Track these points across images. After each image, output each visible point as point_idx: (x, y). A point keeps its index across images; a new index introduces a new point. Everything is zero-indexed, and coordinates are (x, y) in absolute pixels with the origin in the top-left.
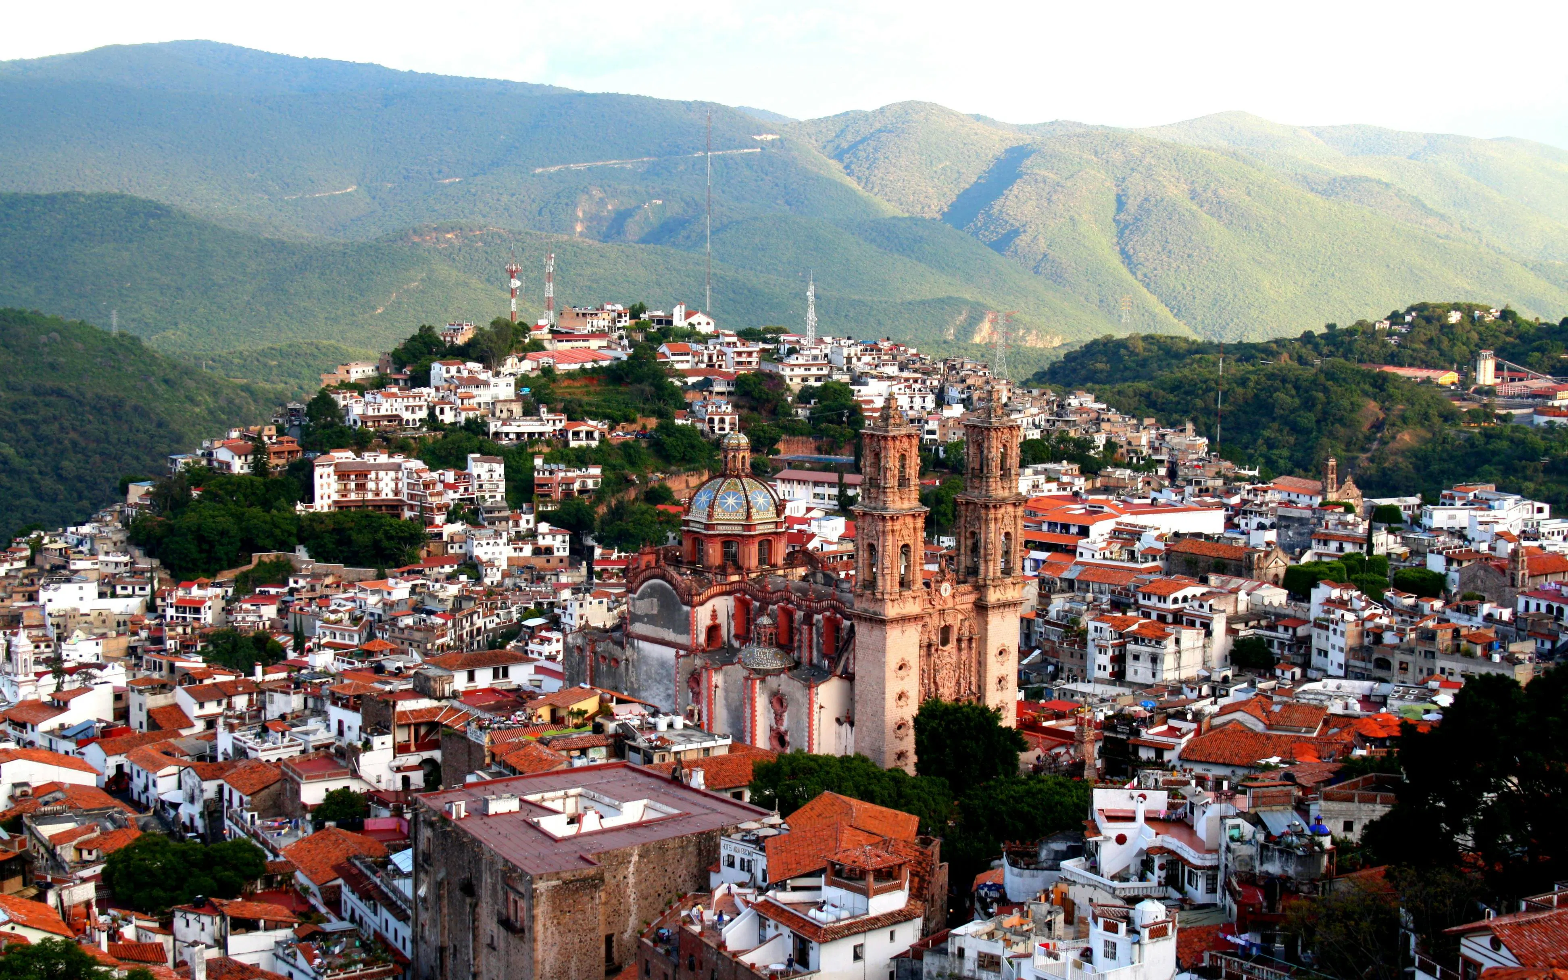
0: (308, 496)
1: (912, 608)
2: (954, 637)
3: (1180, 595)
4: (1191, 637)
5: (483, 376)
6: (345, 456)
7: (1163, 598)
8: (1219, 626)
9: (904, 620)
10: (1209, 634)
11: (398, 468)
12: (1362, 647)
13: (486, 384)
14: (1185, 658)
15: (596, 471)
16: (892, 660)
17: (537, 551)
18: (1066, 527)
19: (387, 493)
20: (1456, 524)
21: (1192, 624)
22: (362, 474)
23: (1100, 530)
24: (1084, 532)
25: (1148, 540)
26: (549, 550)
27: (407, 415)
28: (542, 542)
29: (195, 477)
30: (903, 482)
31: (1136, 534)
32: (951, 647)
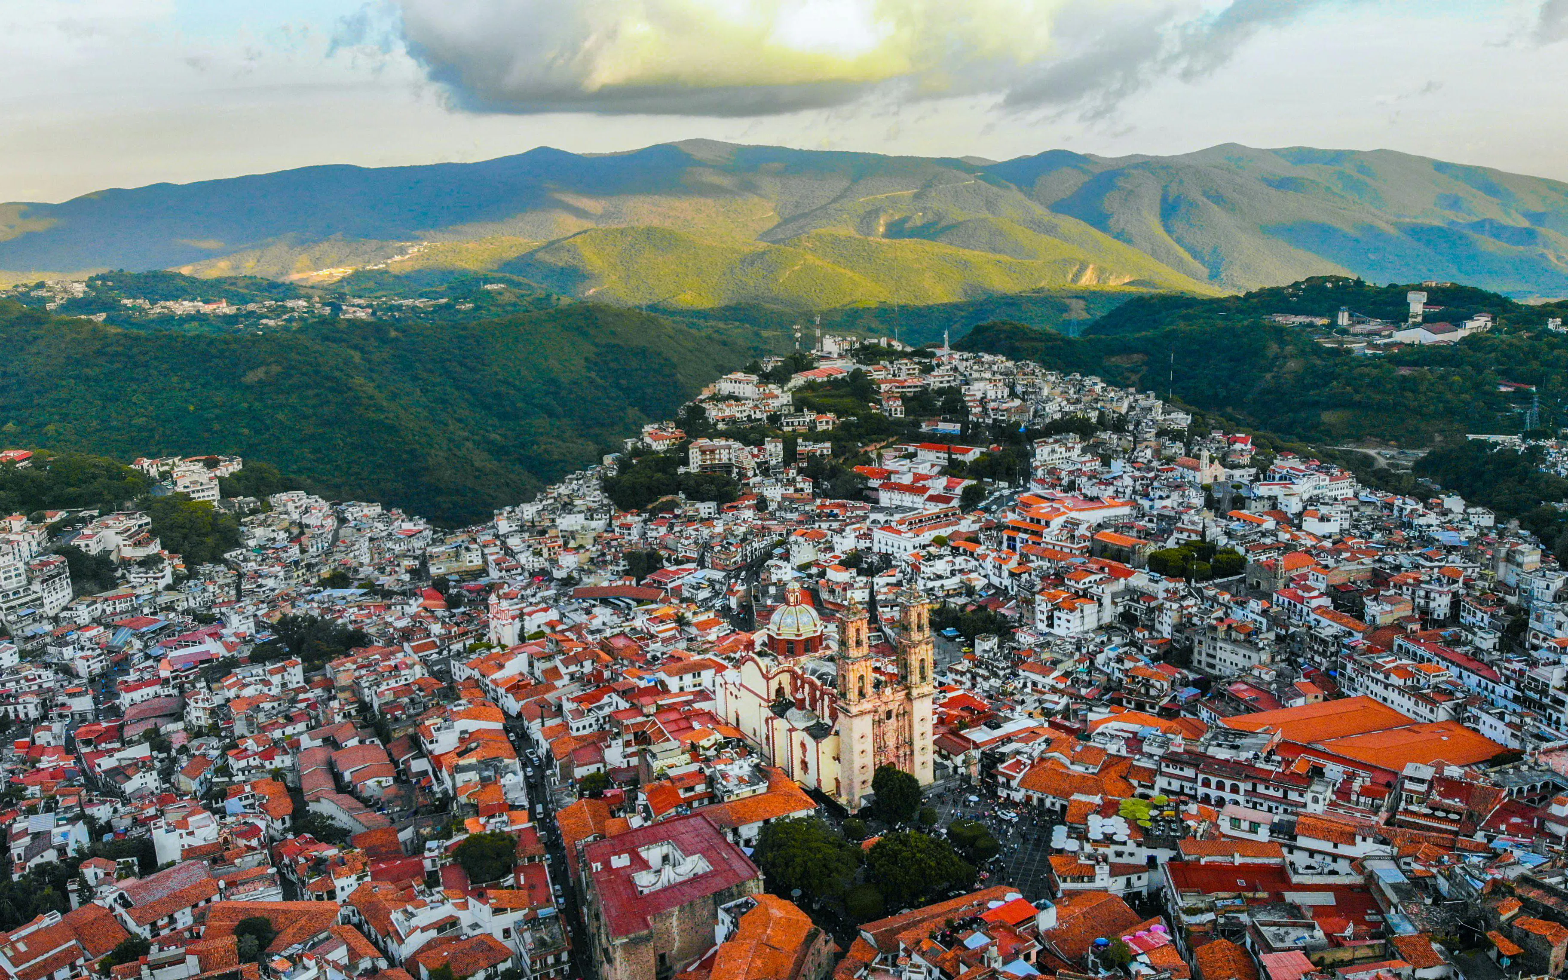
0: (685, 462)
1: (866, 706)
2: (894, 715)
3: (1087, 580)
4: (1090, 609)
5: (776, 392)
6: (703, 442)
7: (1077, 582)
8: (1107, 600)
9: (862, 713)
10: (1101, 605)
11: (729, 448)
12: (1181, 624)
13: (777, 397)
14: (1086, 620)
15: (828, 445)
16: (856, 735)
17: (796, 490)
18: (1039, 521)
19: (725, 460)
20: (1272, 494)
21: (1092, 598)
22: (712, 452)
23: (1057, 523)
24: (1047, 524)
25: (1082, 530)
26: (802, 490)
27: (738, 415)
28: (799, 486)
29: (636, 452)
30: (859, 643)
31: (1076, 524)
32: (893, 719)
